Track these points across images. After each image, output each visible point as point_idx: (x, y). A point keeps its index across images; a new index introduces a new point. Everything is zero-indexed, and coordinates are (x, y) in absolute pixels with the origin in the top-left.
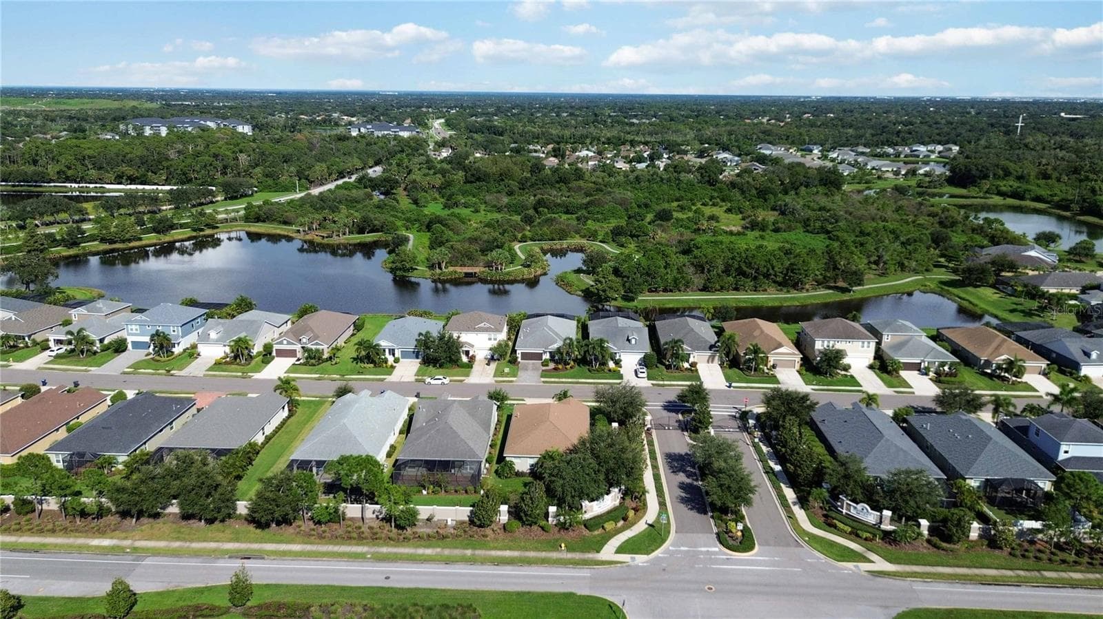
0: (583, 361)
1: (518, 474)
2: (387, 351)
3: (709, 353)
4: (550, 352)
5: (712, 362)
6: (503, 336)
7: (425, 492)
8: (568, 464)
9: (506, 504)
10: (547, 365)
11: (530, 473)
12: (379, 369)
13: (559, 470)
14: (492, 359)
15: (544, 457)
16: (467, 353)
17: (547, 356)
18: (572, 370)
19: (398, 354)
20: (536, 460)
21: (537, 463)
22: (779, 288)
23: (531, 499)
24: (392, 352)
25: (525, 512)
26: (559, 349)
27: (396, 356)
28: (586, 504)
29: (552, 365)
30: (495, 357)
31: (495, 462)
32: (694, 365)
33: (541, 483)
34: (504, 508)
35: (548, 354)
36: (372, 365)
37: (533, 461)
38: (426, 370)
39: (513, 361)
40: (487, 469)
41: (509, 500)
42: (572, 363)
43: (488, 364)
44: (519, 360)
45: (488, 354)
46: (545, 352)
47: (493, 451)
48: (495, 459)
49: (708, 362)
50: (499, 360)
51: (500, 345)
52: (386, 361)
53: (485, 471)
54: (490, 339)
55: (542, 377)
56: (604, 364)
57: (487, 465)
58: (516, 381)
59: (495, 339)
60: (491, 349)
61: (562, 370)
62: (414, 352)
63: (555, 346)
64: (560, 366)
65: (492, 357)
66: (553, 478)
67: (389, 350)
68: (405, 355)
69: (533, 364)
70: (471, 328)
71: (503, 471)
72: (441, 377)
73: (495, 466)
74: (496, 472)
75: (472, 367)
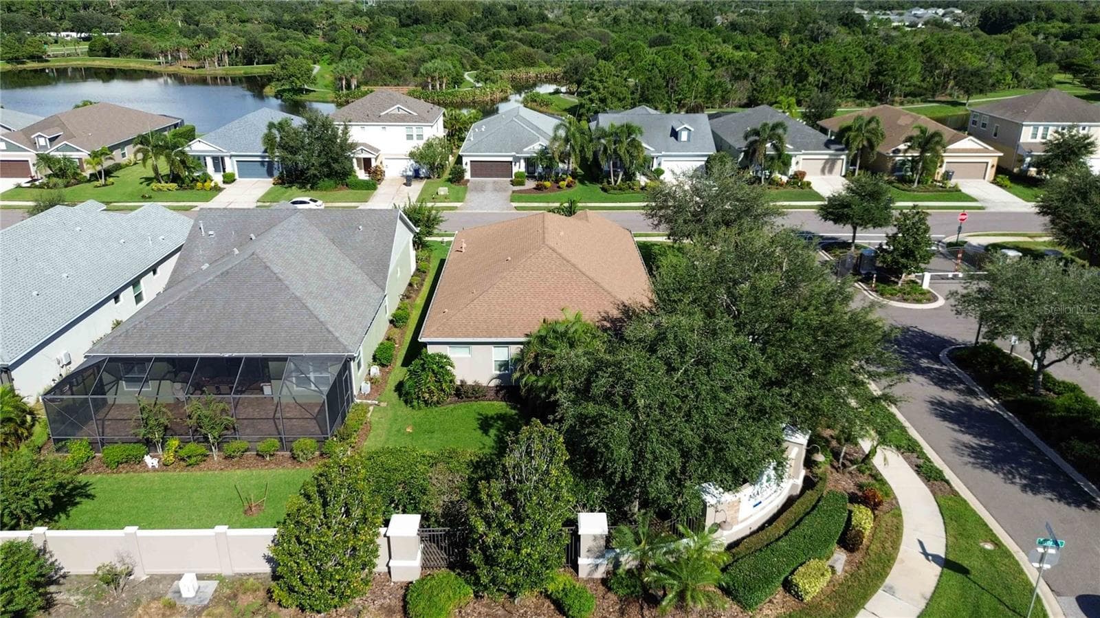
0: (592, 173)
1: (463, 393)
2: (209, 161)
3: (825, 154)
4: (527, 160)
5: (831, 171)
6: (436, 130)
7: (150, 461)
8: (652, 350)
9: (415, 510)
10: (522, 184)
11: (499, 389)
12: (189, 192)
13: (618, 377)
14: (417, 175)
15: (542, 340)
16: (367, 162)
17: (520, 168)
18: (571, 190)
19: (231, 166)
20: (515, 350)
21: (519, 360)
22: (858, 101)
23: (509, 495)
24: (219, 162)
25: (484, 548)
26: (544, 152)
27: (228, 170)
28: (713, 495)
29: (530, 184)
30: (423, 172)
31: (399, 362)
32: (799, 176)
33: (552, 431)
34: (405, 526)
35: (523, 163)
36: (174, 185)
37: (503, 354)
38: (284, 193)
39: (457, 177)
40: (372, 380)
41: (424, 491)
42: (570, 179)
43: (408, 184)
44: (467, 176)
45: (408, 166)
46: (517, 159)
47: (396, 333)
48: (401, 354)
49: (823, 171)
50: (429, 178)
51: (429, 145)
52: (206, 178)
53: (367, 388)
54: (410, 137)
55: (512, 201)
56: (629, 177)
57: (375, 370)
58: (461, 208)
59: (420, 137)
60: (412, 155)
61: (552, 190)
62: (262, 163)
63: (536, 147)
64: (548, 184)
65: (417, 172)
66: (591, 409)
67: (215, 159)
68: (246, 168)
69: (494, 182)
70: (374, 117)
71: (417, 384)
72: (306, 199)
73: (398, 373)
74: (399, 388)
75: (375, 188)
